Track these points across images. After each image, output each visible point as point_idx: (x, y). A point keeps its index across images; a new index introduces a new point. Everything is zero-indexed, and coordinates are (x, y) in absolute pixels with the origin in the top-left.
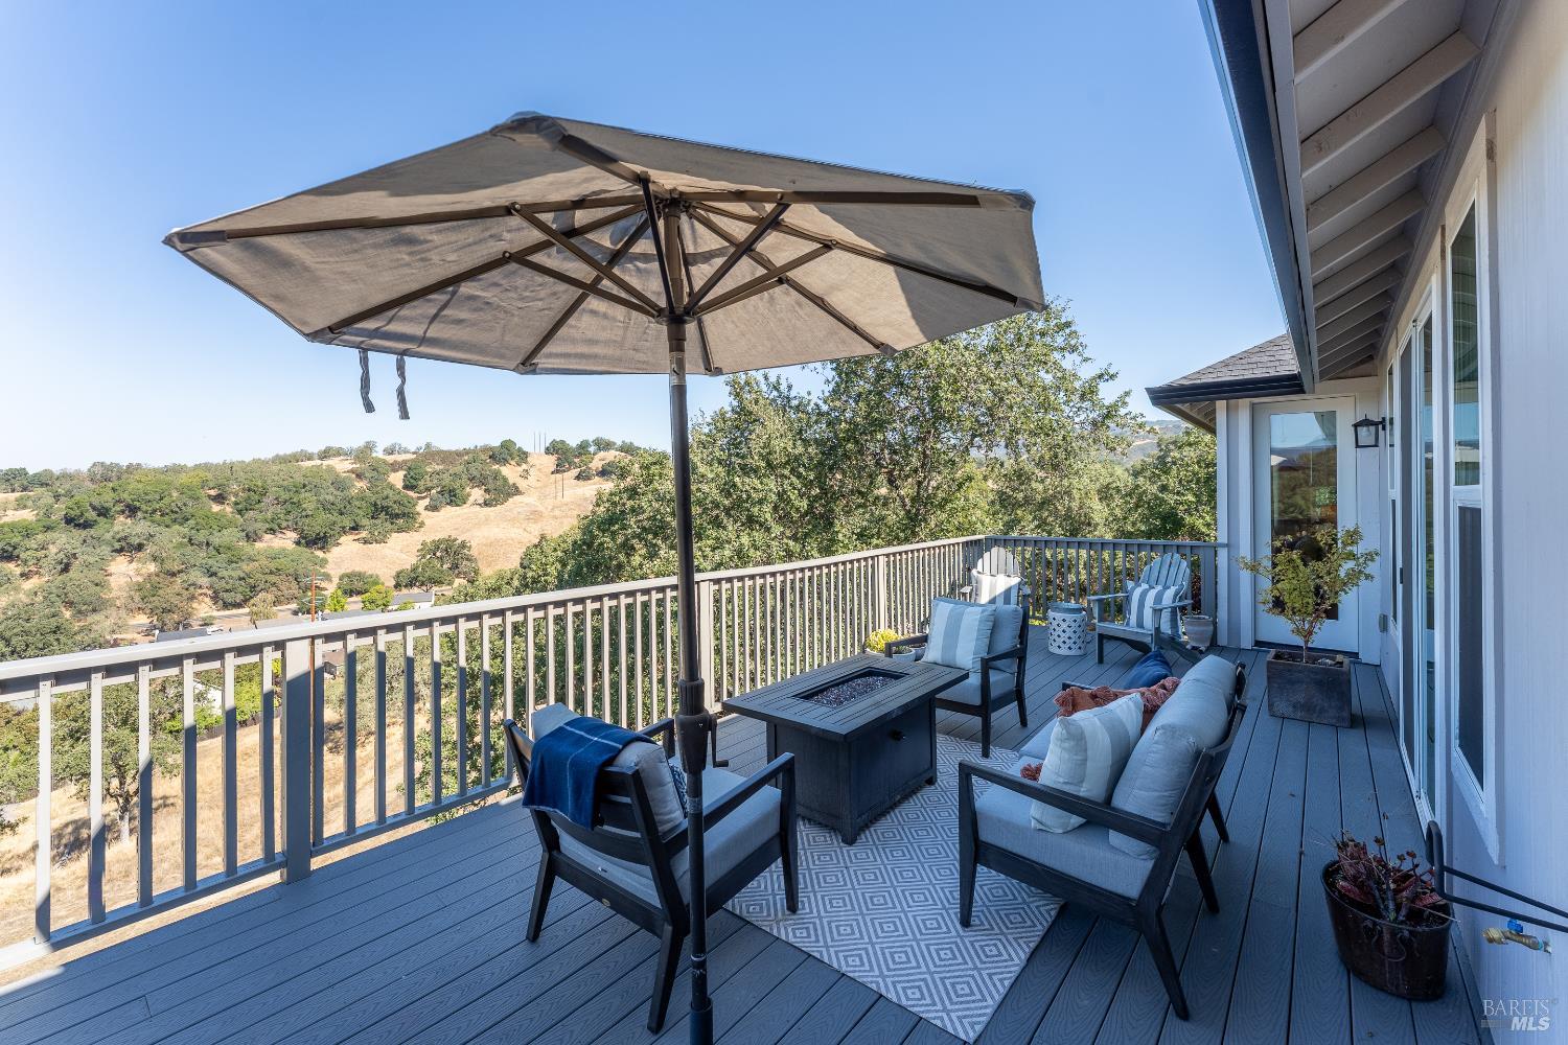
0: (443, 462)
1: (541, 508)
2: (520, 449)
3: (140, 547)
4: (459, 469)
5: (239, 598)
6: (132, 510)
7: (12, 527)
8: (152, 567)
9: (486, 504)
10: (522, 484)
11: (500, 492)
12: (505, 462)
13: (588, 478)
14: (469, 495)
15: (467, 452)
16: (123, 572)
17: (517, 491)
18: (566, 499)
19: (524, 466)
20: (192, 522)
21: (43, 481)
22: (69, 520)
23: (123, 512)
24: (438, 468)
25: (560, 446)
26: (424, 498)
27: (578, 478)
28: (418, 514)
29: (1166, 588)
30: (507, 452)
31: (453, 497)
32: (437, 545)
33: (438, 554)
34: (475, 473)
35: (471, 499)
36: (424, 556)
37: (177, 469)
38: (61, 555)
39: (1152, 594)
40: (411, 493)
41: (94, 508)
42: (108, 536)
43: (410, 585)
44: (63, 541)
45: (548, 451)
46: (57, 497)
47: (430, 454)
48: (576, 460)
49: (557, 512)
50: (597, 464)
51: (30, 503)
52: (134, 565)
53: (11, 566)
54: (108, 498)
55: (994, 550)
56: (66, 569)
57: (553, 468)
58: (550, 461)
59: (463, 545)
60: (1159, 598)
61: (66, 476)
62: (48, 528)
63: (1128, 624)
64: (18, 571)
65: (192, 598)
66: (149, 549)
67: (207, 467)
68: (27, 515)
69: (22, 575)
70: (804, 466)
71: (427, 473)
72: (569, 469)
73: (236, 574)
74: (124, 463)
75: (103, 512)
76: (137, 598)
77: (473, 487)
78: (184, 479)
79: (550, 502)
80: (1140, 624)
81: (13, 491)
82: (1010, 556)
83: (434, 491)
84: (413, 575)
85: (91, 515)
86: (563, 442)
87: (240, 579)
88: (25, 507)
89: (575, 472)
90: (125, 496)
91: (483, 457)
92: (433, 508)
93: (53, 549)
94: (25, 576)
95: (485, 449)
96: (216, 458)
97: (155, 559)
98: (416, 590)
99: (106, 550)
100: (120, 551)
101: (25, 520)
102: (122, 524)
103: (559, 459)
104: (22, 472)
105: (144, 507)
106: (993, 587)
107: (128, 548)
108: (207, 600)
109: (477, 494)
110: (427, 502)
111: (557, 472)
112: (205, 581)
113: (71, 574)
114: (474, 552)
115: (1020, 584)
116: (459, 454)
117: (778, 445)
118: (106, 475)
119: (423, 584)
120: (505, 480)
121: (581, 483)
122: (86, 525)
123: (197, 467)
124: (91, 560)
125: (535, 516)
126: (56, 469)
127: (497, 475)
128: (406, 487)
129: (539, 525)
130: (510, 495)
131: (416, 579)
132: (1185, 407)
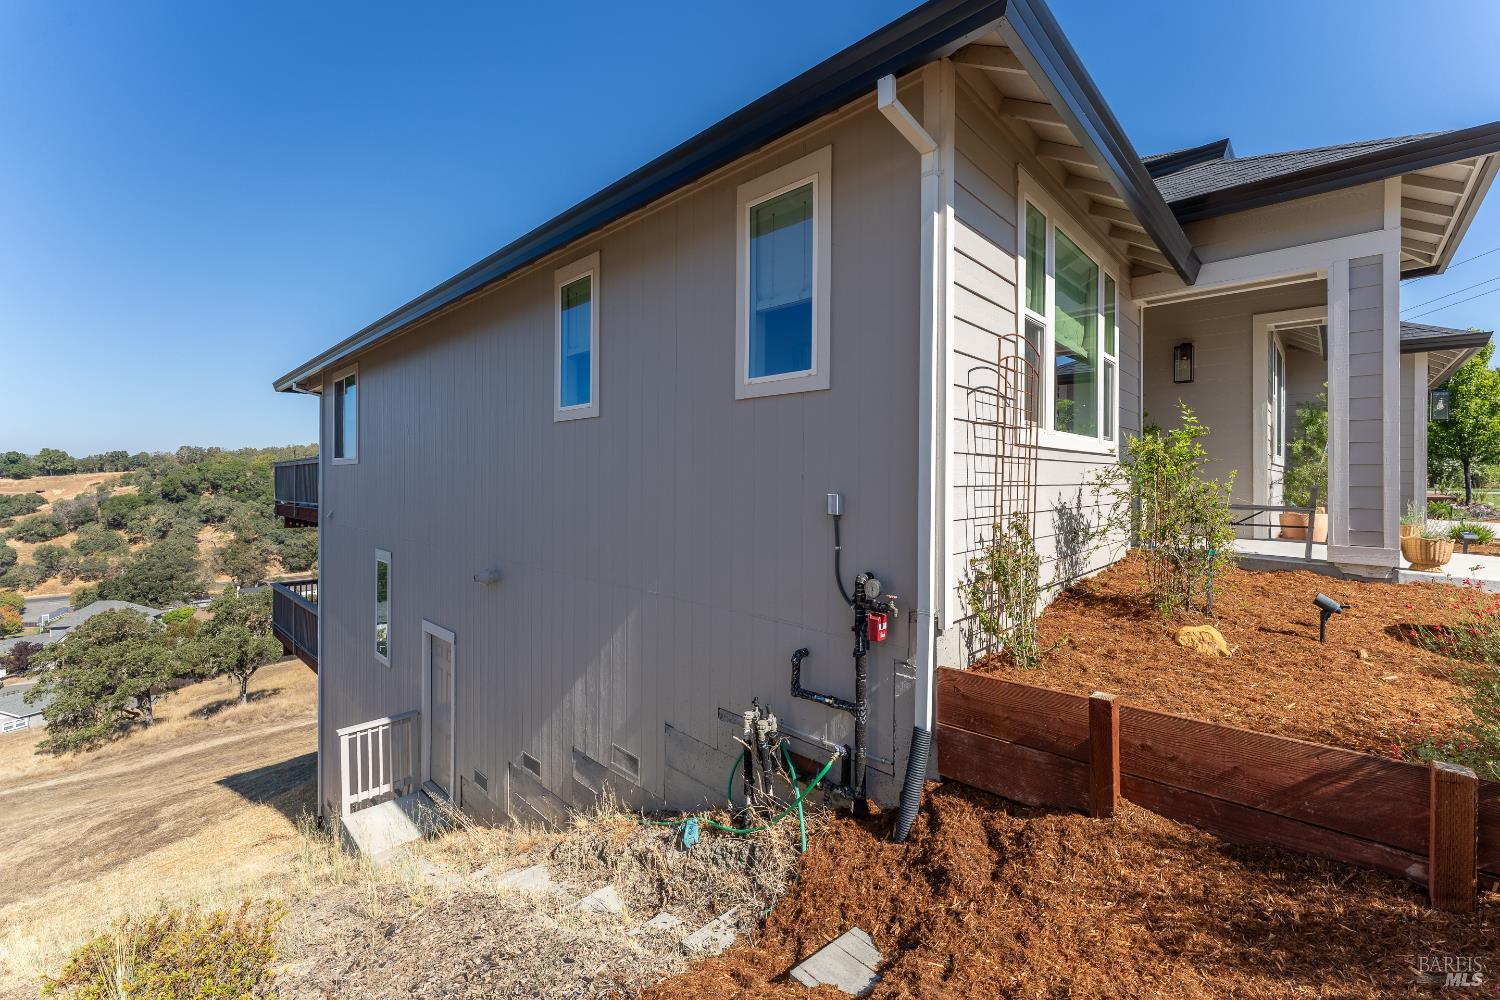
3: (221, 519)
5: (303, 563)
6: (215, 487)
7: (121, 500)
8: (232, 536)
16: (211, 539)
20: (263, 497)
21: (141, 461)
22: (166, 496)
23: (208, 490)
37: (249, 453)
38: (160, 524)
41: (185, 486)
42: (196, 509)
44: (161, 513)
46: (154, 475)
51: (133, 481)
52: (218, 534)
53: (121, 533)
54: (195, 476)
56: (164, 535)
61: (160, 458)
62: (149, 502)
64: (126, 538)
65: (266, 561)
66: (231, 520)
67: (274, 451)
68: (132, 490)
69: (130, 541)
73: (299, 542)
74: (206, 447)
75: (193, 489)
76: (220, 561)
78: (256, 461)
81: (117, 470)
85: (182, 491)
87: (305, 546)
88: (128, 484)
90: (209, 475)
93: (153, 520)
94: (133, 541)
96: (281, 444)
97: (234, 528)
99: (194, 520)
100: (206, 521)
101: (130, 495)
102: (207, 499)
104: (124, 455)
105: (223, 484)
107: (210, 518)
108: (277, 564)
112: (274, 548)
113: (168, 540)
118: (193, 457)
122: (179, 500)
123: (265, 451)
124: (184, 528)
126: (151, 452)
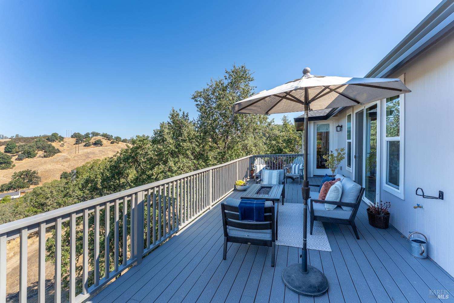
0: (24, 141)
1: (69, 157)
2: (60, 136)
4: (32, 144)
9: (45, 157)
10: (61, 149)
11: (50, 152)
12: (53, 141)
13: (89, 146)
14: (37, 154)
15: (36, 138)
17: (58, 151)
18: (80, 153)
19: (62, 142)
24: (22, 144)
25: (78, 135)
26: (15, 156)
27: (85, 146)
28: (12, 162)
30: (55, 137)
31: (29, 154)
32: (21, 174)
33: (22, 177)
34: (40, 145)
35: (38, 155)
36: (15, 178)
40: (8, 154)
43: (9, 189)
45: (72, 137)
47: (18, 139)
48: (84, 140)
49: (76, 158)
50: (93, 140)
57: (75, 142)
58: (74, 140)
59: (34, 172)
71: (17, 146)
72: (81, 143)
77: (39, 151)
79: (73, 155)
83: (20, 153)
84: (10, 186)
86: (78, 133)
89: (84, 144)
91: (44, 139)
92: (20, 159)
95: (44, 137)
98: (11, 191)
103: (77, 139)
109: (41, 153)
110: (17, 157)
111: (77, 144)
114: (39, 175)
116: (33, 138)
119: (15, 189)
120: (54, 147)
121: (86, 147)
125: (66, 160)
127: (50, 146)
128: (6, 152)
129: (68, 163)
130: (55, 153)
131: (11, 187)
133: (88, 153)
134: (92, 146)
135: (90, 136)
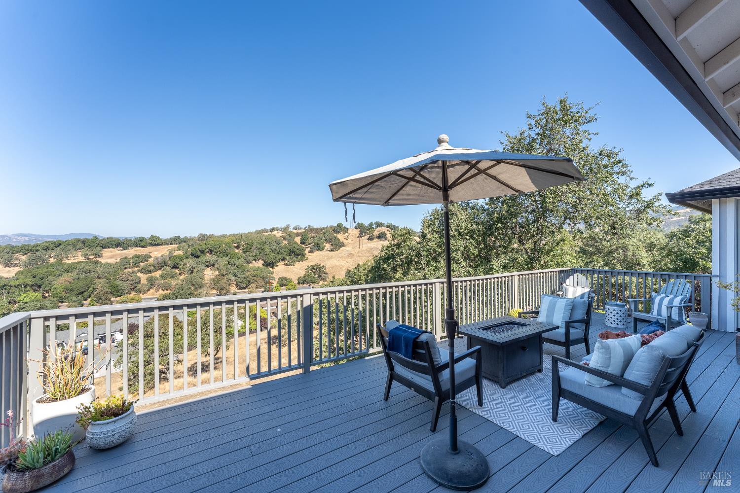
0: (315, 233)
1: (353, 252)
2: (345, 227)
3: (213, 265)
4: (321, 236)
5: (245, 285)
6: (211, 251)
7: (177, 257)
8: (217, 273)
9: (332, 250)
10: (345, 242)
11: (337, 245)
12: (338, 232)
13: (372, 239)
14: (325, 246)
15: (324, 228)
16: (209, 274)
17: (343, 245)
18: (364, 249)
19: (346, 234)
20: (229, 256)
21: (185, 240)
22: (193, 255)
23: (208, 252)
24: (313, 235)
25: (360, 225)
26: (308, 247)
27: (368, 239)
28: (306, 254)
29: (676, 296)
30: (339, 229)
31: (319, 247)
32: (313, 267)
33: (314, 271)
34: (327, 237)
35: (326, 248)
36: (308, 272)
37: (224, 236)
38: (190, 268)
39: (668, 299)
40: (303, 246)
41: (200, 250)
42: (204, 261)
43: (303, 283)
44: (191, 262)
45: (356, 228)
46: (189, 246)
47: (310, 230)
48: (368, 231)
49: (360, 254)
50: (376, 233)
51: (181, 248)
52: (212, 272)
53: (176, 270)
54: (204, 246)
55: (576, 275)
56: (192, 273)
57: (358, 235)
58: (357, 232)
59: (323, 267)
60: (671, 301)
61: (191, 239)
62: (187, 258)
63: (652, 314)
64: (178, 272)
65: (229, 285)
66: (216, 266)
67: (233, 235)
68: (180, 253)
69: (180, 274)
70: (476, 234)
71: (309, 237)
72: (365, 236)
73: (244, 276)
74: (208, 234)
75: (202, 252)
76: (213, 284)
77: (326, 243)
78: (226, 240)
79: (357, 250)
80: (659, 314)
81: (176, 244)
82: (584, 278)
83: (312, 245)
84: (304, 279)
85: (199, 253)
86: (362, 224)
87: (245, 278)
88: (180, 250)
89: (367, 237)
90: (209, 246)
91: (330, 231)
92: (311, 252)
93: (188, 265)
94: (181, 274)
95: (331, 227)
96: (236, 232)
97: (218, 269)
98: (305, 285)
99: (203, 265)
100: (207, 266)
101: (180, 254)
102: (208, 257)
103: (360, 231)
104: (179, 237)
105: (215, 250)
106: (574, 292)
107: (210, 265)
108: (234, 285)
109: (328, 246)
110: (309, 249)
111: (360, 237)
112: (233, 278)
113: (193, 274)
114: (327, 271)
115: (589, 291)
116: (321, 229)
117: (464, 225)
118: (203, 238)
119: (308, 283)
120: (339, 240)
121: (370, 241)
122: (197, 257)
123: (231, 235)
124: (199, 269)
125: (351, 255)
126: (188, 236)
127: (336, 238)
128: (301, 243)
129: (353, 259)
130: (340, 247)
131: (305, 281)
132: (692, 202)
133: (372, 249)
134: (376, 239)
135: (374, 227)
